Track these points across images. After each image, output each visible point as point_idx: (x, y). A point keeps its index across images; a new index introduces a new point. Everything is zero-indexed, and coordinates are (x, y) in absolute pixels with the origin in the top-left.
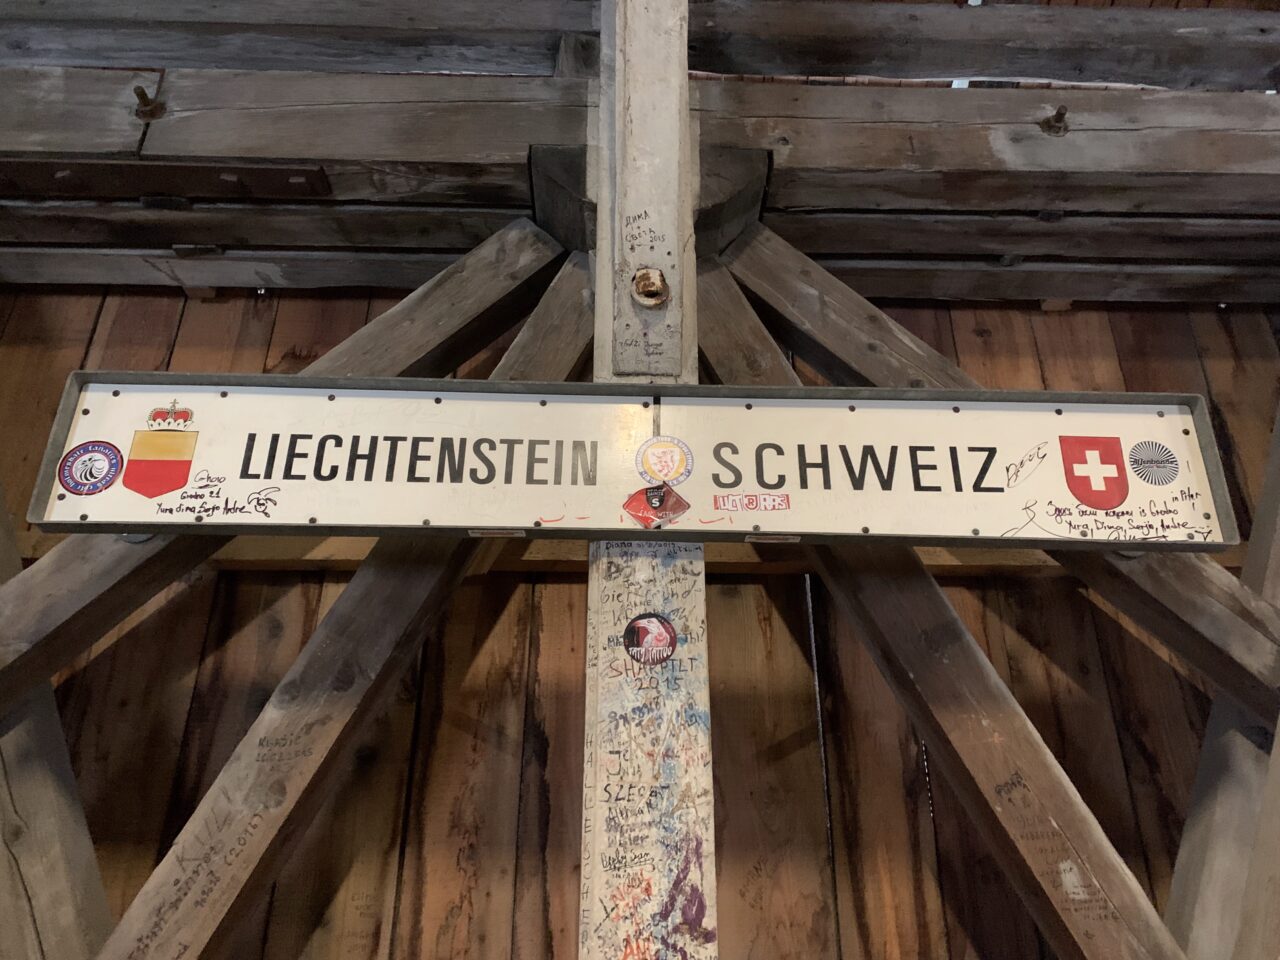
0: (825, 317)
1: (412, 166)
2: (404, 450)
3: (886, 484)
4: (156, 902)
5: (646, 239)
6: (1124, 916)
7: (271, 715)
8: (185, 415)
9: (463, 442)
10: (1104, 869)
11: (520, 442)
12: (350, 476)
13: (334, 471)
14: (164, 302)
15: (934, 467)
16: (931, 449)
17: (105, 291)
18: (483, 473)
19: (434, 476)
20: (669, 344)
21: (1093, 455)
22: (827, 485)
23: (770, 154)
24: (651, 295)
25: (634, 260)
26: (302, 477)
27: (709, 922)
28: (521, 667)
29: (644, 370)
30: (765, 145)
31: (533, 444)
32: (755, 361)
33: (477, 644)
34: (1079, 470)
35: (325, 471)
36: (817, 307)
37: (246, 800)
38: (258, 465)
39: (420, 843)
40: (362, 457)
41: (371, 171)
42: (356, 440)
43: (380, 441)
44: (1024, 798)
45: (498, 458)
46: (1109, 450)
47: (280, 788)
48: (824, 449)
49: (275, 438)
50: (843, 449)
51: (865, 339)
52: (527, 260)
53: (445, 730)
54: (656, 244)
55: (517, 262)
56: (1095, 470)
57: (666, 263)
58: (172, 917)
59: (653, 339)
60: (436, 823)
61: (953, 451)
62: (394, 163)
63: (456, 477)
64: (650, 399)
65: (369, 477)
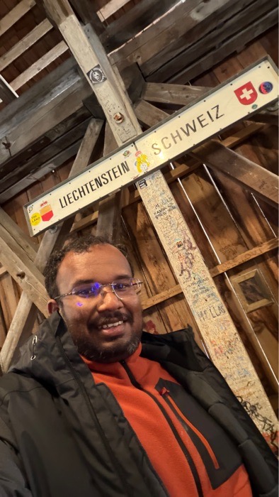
0: (172, 97)
1: (61, 123)
2: (88, 186)
3: (195, 130)
5: (111, 107)
8: (46, 202)
9: (99, 177)
11: (110, 170)
12: (81, 197)
13: (78, 197)
14: (37, 185)
15: (205, 119)
16: (202, 115)
17: (25, 190)
18: (106, 182)
19: (97, 188)
20: (131, 128)
21: (244, 91)
22: (181, 139)
23: (137, 63)
24: (119, 120)
25: (112, 114)
26: (73, 202)
27: (194, 245)
29: (128, 138)
30: (135, 61)
31: (113, 170)
33: (136, 221)
34: (242, 97)
35: (76, 198)
38: (64, 204)
40: (82, 192)
41: (54, 130)
42: (79, 189)
43: (83, 187)
44: (267, 186)
45: (107, 177)
46: (249, 86)
49: (64, 197)
50: (181, 128)
51: (184, 95)
52: (97, 129)
53: (138, 241)
54: (114, 107)
56: (247, 94)
57: (119, 110)
59: (126, 129)
61: (208, 112)
62: (58, 125)
63: (101, 185)
64: (133, 144)
65: (85, 195)
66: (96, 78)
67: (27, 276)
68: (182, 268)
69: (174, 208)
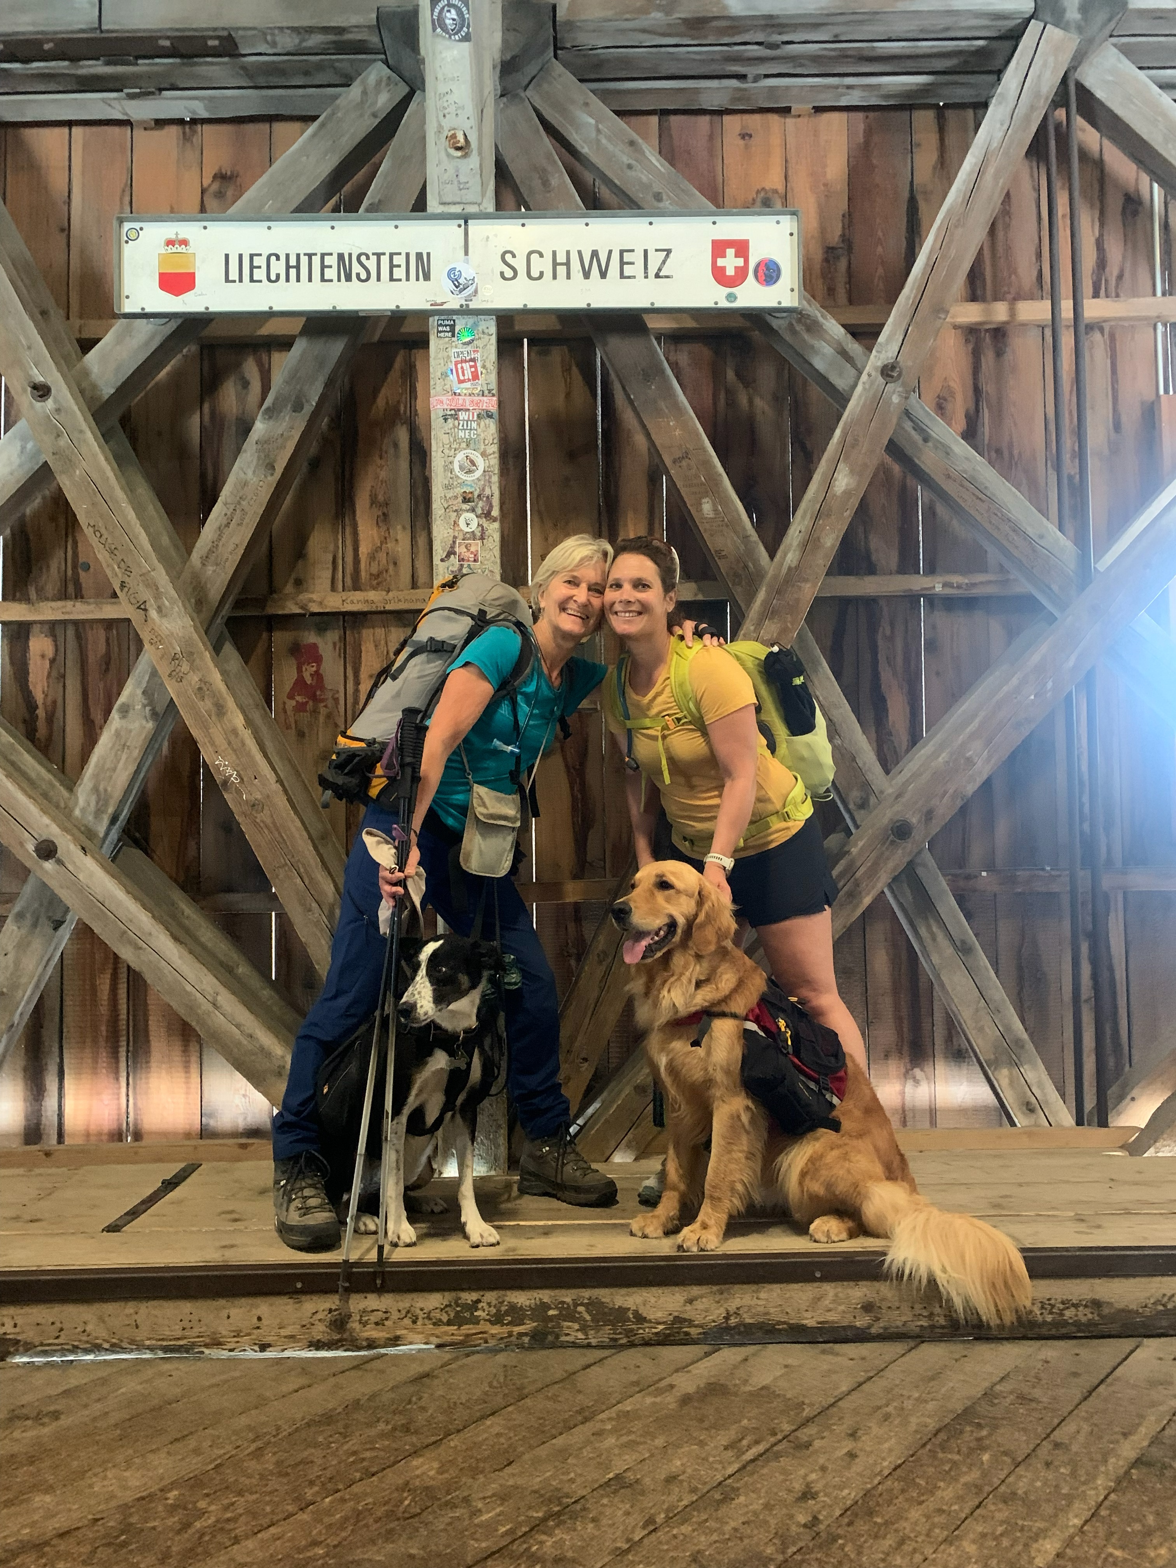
0: (598, 141)
1: (295, 30)
2: (316, 260)
3: (603, 275)
4: (217, 524)
5: (452, 109)
6: (733, 524)
7: (260, 427)
8: (184, 242)
9: (350, 255)
10: (725, 501)
11: (384, 254)
12: (288, 280)
13: (278, 276)
14: (116, 130)
15: (633, 263)
16: (633, 251)
17: (70, 124)
18: (363, 276)
19: (335, 278)
20: (474, 182)
21: (730, 252)
22: (568, 277)
23: (555, 8)
24: (459, 149)
25: (447, 124)
26: (260, 281)
27: (495, 513)
28: (405, 407)
29: (458, 200)
31: (391, 255)
32: (548, 180)
34: (720, 262)
35: (273, 277)
36: (593, 134)
37: (254, 472)
38: (234, 274)
39: (354, 512)
40: (293, 267)
41: (265, 34)
42: (288, 256)
43: (302, 256)
44: (689, 465)
45: (371, 264)
46: (742, 248)
47: (271, 467)
48: (568, 253)
49: (241, 256)
50: (580, 252)
51: (626, 160)
52: (384, 101)
54: (459, 112)
55: (376, 102)
56: (730, 262)
57: (466, 125)
58: (227, 532)
59: (462, 179)
60: (362, 502)
61: (646, 252)
62: (281, 29)
63: (348, 278)
64: (462, 222)
65: (298, 280)
66: (448, 22)
67: (56, 401)
68: (453, 547)
69: (490, 416)
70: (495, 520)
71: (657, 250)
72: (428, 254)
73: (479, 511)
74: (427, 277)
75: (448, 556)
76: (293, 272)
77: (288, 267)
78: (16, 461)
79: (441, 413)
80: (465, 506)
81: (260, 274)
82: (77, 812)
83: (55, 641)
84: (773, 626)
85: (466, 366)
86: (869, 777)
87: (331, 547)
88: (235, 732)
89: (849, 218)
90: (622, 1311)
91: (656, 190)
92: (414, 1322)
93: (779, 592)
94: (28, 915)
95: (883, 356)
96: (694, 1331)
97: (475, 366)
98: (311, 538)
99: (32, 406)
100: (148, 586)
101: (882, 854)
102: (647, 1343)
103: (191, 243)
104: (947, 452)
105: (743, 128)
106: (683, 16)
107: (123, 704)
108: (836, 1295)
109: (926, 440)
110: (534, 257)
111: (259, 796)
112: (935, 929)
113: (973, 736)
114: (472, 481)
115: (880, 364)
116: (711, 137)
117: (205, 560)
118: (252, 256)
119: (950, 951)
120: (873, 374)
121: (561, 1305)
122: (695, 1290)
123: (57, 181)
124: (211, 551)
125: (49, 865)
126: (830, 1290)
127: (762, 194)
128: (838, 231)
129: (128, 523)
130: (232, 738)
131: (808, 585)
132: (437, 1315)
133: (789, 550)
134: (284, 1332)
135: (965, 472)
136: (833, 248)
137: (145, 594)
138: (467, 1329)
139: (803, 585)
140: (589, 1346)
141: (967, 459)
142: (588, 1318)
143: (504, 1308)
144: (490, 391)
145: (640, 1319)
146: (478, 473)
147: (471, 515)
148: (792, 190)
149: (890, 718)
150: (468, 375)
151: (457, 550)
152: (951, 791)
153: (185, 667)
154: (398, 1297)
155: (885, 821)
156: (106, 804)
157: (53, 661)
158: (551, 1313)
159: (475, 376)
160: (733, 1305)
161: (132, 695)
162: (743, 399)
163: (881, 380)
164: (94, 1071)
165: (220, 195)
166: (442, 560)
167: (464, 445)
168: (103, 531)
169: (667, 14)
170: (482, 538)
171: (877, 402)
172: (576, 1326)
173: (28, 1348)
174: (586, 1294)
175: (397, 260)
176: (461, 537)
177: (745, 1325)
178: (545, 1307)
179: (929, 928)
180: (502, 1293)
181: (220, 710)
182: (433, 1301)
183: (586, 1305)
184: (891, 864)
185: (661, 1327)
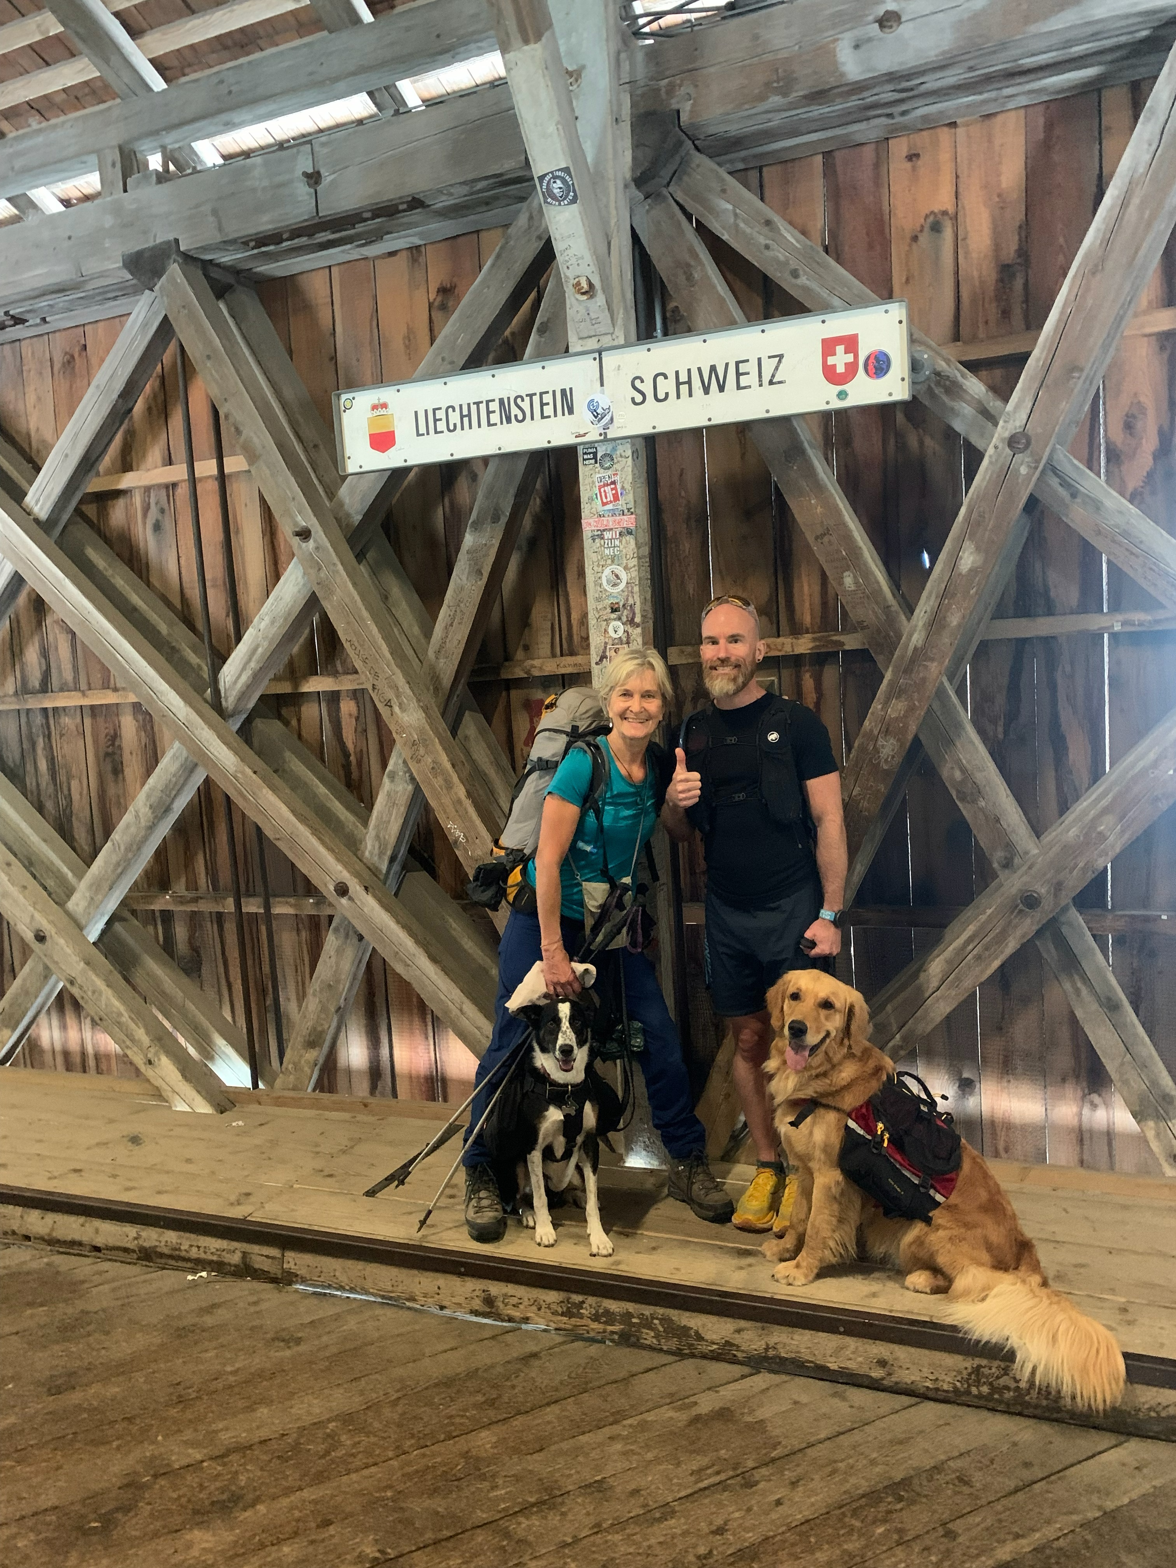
0: (737, 226)
2: (483, 407)
3: (721, 388)
4: (443, 625)
5: (573, 261)
6: (874, 596)
7: (468, 537)
8: (384, 406)
9: (509, 398)
10: (865, 573)
11: (535, 394)
12: (462, 429)
13: (455, 425)
14: (362, 263)
15: (748, 373)
16: (747, 361)
17: (328, 267)
18: (520, 417)
19: (498, 422)
20: (604, 317)
21: (840, 349)
22: (690, 395)
24: (583, 294)
25: (571, 274)
26: (443, 432)
27: (638, 619)
29: (593, 334)
30: (675, 106)
31: (541, 395)
34: (831, 361)
35: (452, 428)
36: (732, 220)
37: (467, 578)
38: (422, 430)
39: (565, 584)
40: (465, 416)
41: (440, 192)
42: (461, 406)
43: (471, 405)
44: (830, 542)
45: (526, 405)
46: (851, 343)
47: (479, 572)
48: (689, 371)
49: (426, 411)
50: (699, 369)
51: (762, 240)
54: (580, 262)
56: (840, 359)
57: (588, 272)
58: (451, 629)
59: (593, 315)
60: (571, 574)
61: (759, 360)
62: (451, 186)
63: (509, 421)
64: (597, 355)
65: (470, 427)
66: (556, 191)
67: (315, 541)
68: (604, 652)
69: (630, 532)
70: (638, 626)
71: (770, 357)
72: (571, 389)
73: (624, 619)
74: (571, 411)
75: (601, 660)
76: (466, 420)
77: (462, 417)
78: (301, 581)
79: (590, 534)
80: (613, 616)
81: (441, 426)
82: (367, 854)
83: (358, 703)
84: (900, 704)
85: (608, 489)
86: (1014, 838)
87: (550, 616)
88: (459, 801)
89: (1026, 229)
90: (686, 1329)
91: (793, 267)
92: (539, 1309)
93: (905, 672)
94: (342, 930)
95: (1010, 426)
96: (740, 1355)
97: (615, 489)
98: (534, 611)
99: (300, 547)
100: (390, 687)
101: (1010, 922)
102: (704, 1357)
103: (389, 406)
104: (1097, 506)
105: (910, 148)
106: (801, 93)
107: (390, 771)
108: (857, 1348)
109: (1074, 495)
110: (660, 379)
111: (480, 853)
112: (1079, 984)
113: (1105, 811)
114: (617, 593)
115: (1007, 434)
116: (877, 166)
117: (438, 652)
118: (434, 410)
119: (1095, 1006)
120: (1000, 446)
121: (641, 1316)
122: (743, 1324)
123: (324, 316)
124: (441, 647)
125: (344, 901)
126: (852, 1343)
127: (931, 218)
128: (1014, 246)
129: (373, 637)
130: (458, 807)
131: (935, 664)
132: (554, 1306)
133: (915, 630)
134: (454, 1300)
135: (1117, 526)
136: (1008, 266)
137: (390, 694)
138: (574, 1321)
139: (928, 664)
140: (661, 1350)
141: (1120, 512)
142: (661, 1329)
143: (601, 1311)
144: (629, 510)
145: (699, 1338)
146: (622, 586)
147: (619, 623)
148: (964, 208)
149: (1071, 756)
150: (610, 497)
151: (608, 654)
152: (1081, 865)
153: (422, 751)
154: (528, 1289)
155: (1014, 891)
156: (386, 848)
157: (357, 719)
158: (634, 1320)
159: (616, 498)
160: (773, 1340)
161: (396, 764)
162: (913, 441)
163: (1008, 451)
164: (412, 1033)
165: (443, 307)
166: (597, 664)
167: (609, 562)
168: (356, 644)
169: (785, 95)
170: (628, 643)
171: (1005, 473)
172: (652, 1334)
173: (304, 1281)
174: (660, 1311)
175: (548, 398)
176: (610, 642)
177: (781, 1358)
178: (629, 1315)
179: (1074, 984)
180: (599, 1299)
181: (449, 786)
182: (552, 1297)
183: (660, 1320)
184: (1019, 932)
185: (715, 1347)
